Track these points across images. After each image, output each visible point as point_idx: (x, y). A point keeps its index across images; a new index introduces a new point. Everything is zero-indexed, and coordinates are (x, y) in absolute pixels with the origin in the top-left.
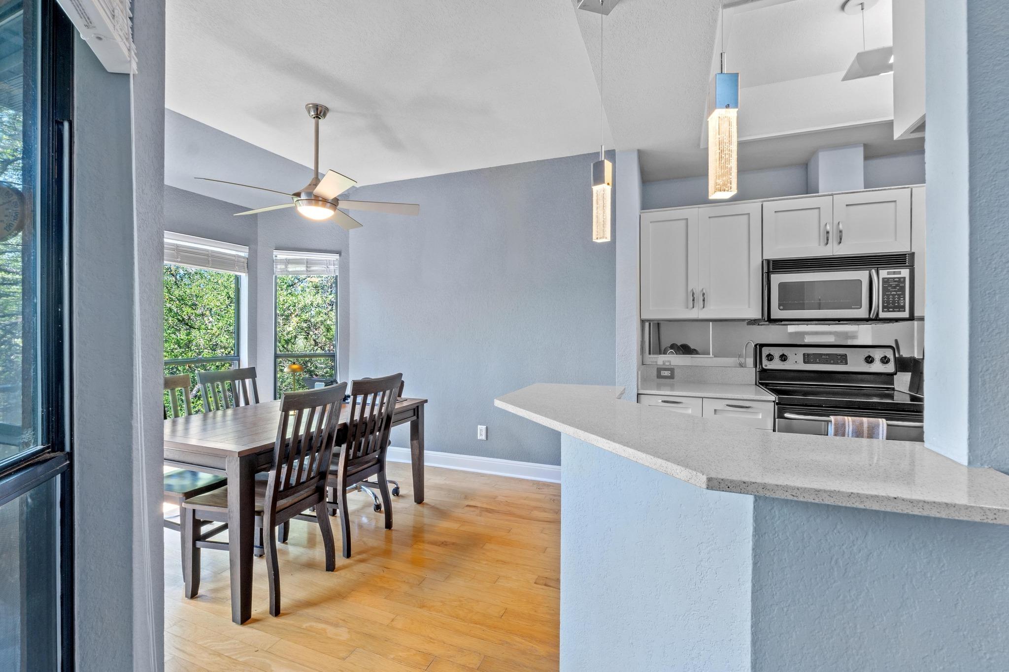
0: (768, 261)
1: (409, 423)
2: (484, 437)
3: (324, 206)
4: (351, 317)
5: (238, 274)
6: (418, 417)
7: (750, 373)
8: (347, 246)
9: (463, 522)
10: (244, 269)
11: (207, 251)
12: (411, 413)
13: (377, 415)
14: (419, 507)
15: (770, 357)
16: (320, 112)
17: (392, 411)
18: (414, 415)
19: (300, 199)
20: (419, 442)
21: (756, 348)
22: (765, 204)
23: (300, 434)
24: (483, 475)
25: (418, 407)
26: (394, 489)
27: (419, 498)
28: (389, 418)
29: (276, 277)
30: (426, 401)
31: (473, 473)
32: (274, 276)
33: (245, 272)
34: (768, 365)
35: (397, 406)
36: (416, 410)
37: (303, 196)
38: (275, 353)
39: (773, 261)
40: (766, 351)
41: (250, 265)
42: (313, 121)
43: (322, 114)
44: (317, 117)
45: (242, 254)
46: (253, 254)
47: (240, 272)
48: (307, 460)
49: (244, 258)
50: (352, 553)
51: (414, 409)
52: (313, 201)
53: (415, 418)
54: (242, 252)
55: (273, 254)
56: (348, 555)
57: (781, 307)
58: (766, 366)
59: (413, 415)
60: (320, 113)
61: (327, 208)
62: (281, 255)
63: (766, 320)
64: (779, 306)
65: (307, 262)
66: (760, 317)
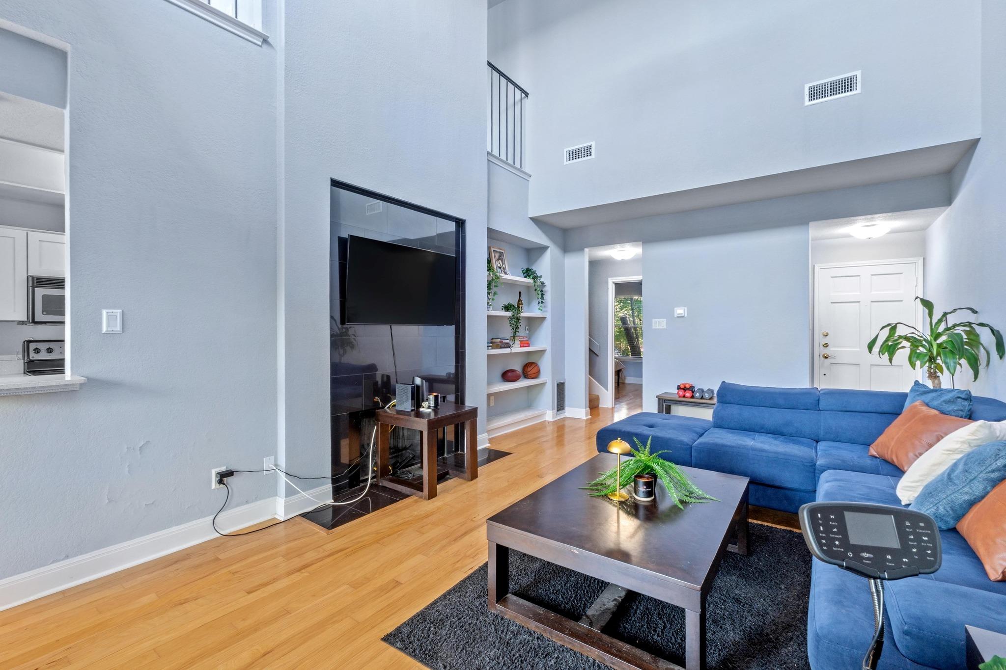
0: (33, 277)
7: (20, 365)
15: (37, 351)
21: (25, 344)
22: (29, 232)
34: (34, 356)
39: (37, 278)
40: (32, 346)
57: (45, 313)
58: (33, 357)
63: (31, 322)
64: (43, 312)
66: (26, 320)
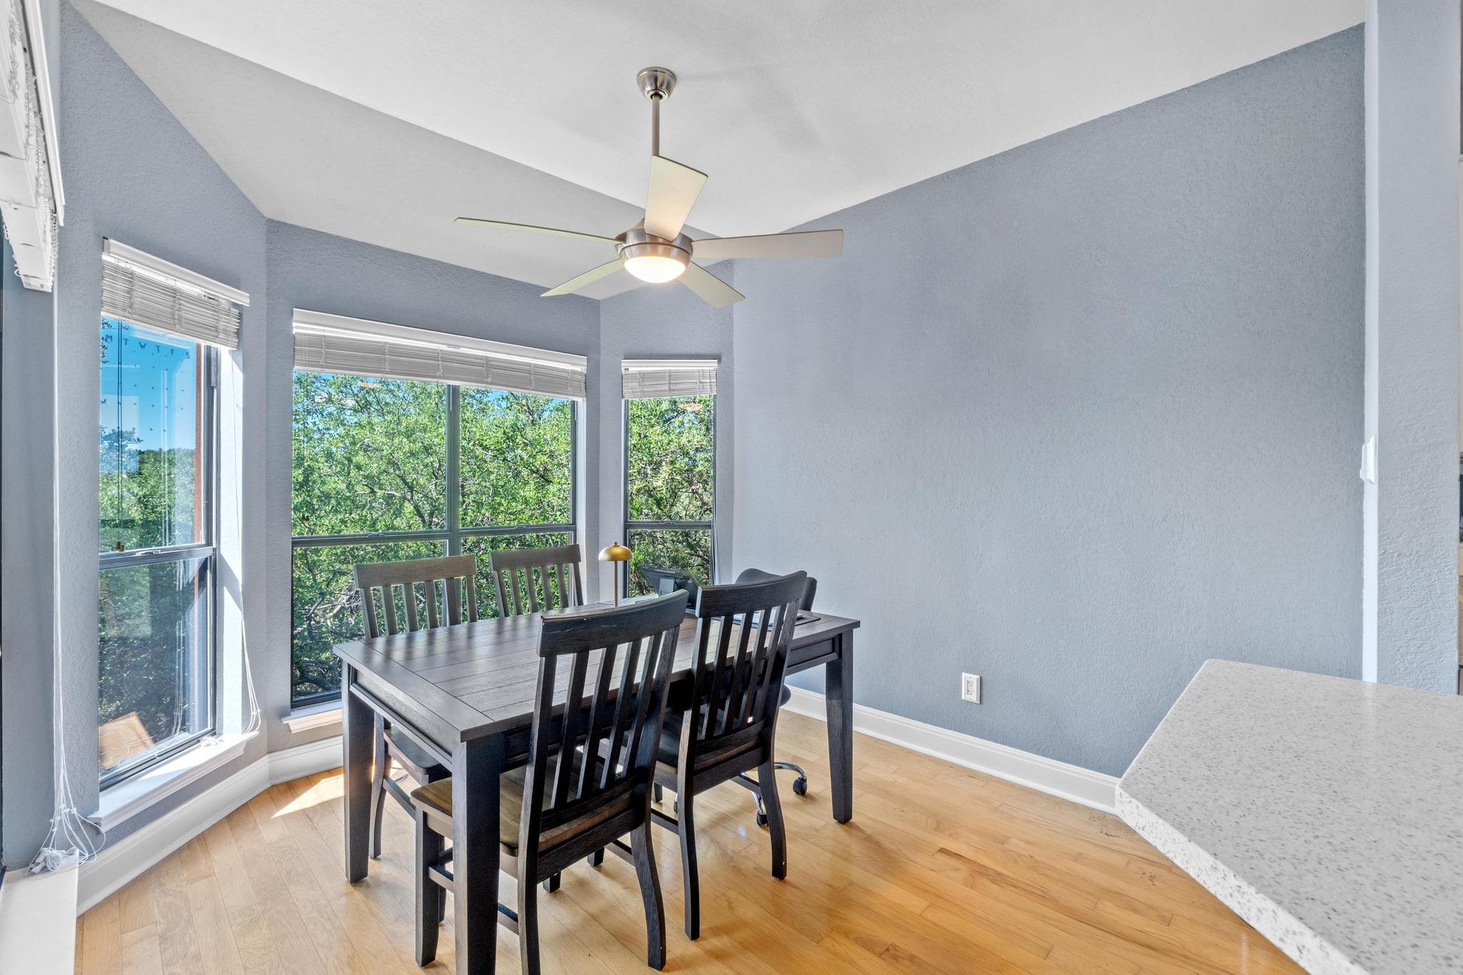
1: (824, 666)
2: (974, 697)
3: (667, 254)
4: (736, 462)
5: (575, 399)
6: (840, 655)
8: (731, 345)
9: (935, 896)
10: (581, 391)
11: (529, 365)
12: (827, 647)
13: (754, 655)
14: (840, 831)
16: (660, 83)
17: (786, 647)
18: (833, 651)
19: (625, 245)
20: (842, 704)
23: (585, 695)
24: (973, 774)
25: (840, 635)
26: (796, 781)
27: (843, 814)
28: (779, 660)
29: (627, 402)
30: (857, 624)
31: (952, 766)
32: (623, 401)
33: (581, 396)
35: (800, 633)
36: (837, 641)
37: (632, 240)
38: (626, 521)
41: (590, 386)
42: (649, 103)
43: (664, 87)
44: (657, 95)
45: (578, 369)
46: (594, 368)
47: (575, 395)
48: (606, 745)
49: (580, 374)
50: (702, 927)
51: (833, 639)
52: (648, 246)
53: (834, 656)
54: (575, 365)
55: (620, 367)
56: (695, 934)
59: (831, 651)
60: (661, 85)
61: (672, 258)
62: (634, 367)
65: (670, 376)
